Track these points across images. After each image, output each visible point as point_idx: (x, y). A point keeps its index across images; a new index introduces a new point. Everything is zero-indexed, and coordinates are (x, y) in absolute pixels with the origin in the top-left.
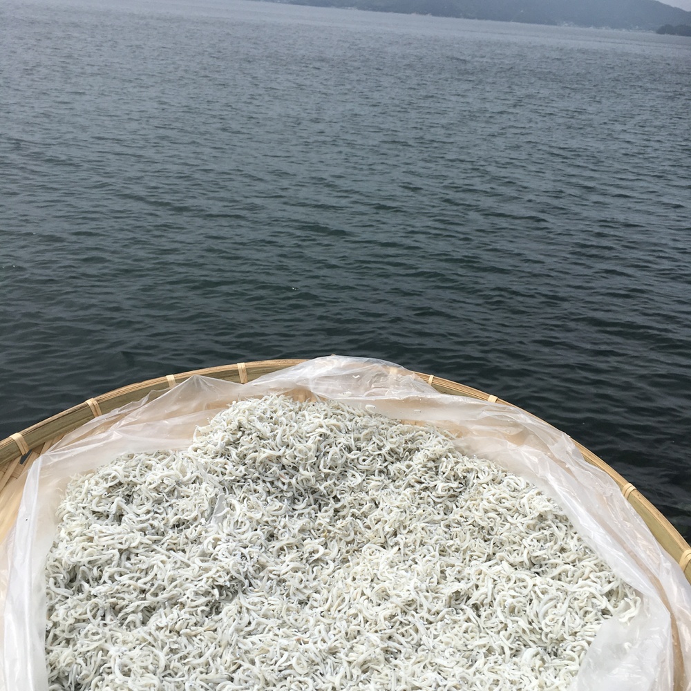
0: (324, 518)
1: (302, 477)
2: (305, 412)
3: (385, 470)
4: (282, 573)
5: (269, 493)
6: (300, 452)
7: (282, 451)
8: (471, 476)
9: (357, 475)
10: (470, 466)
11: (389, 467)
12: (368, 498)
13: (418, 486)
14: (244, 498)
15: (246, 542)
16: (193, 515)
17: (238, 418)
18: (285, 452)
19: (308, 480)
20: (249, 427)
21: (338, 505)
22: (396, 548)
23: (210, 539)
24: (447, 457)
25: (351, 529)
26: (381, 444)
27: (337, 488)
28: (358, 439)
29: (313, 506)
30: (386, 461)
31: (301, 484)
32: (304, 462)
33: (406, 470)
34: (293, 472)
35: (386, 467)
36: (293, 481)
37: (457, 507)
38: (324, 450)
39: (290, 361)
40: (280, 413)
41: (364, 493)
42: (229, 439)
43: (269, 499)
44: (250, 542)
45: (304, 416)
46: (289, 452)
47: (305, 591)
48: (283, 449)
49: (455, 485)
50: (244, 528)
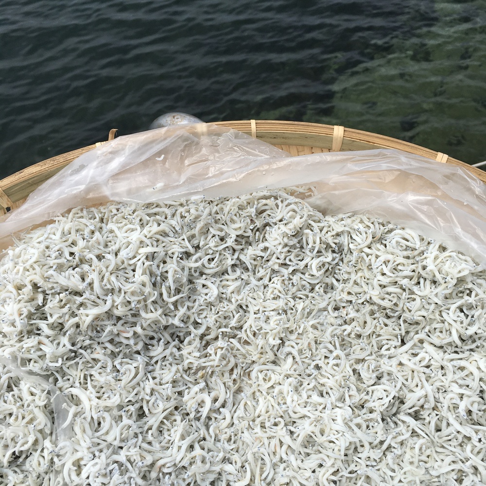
0: (190, 352)
1: (148, 322)
2: (111, 226)
3: (238, 262)
4: (177, 462)
5: (114, 355)
6: (133, 293)
7: (109, 303)
8: (345, 240)
9: (208, 283)
10: (338, 228)
11: (242, 257)
12: (233, 307)
13: (286, 272)
14: (85, 378)
15: (117, 443)
16: (31, 439)
17: (29, 279)
18: (114, 301)
19: (156, 322)
20: (50, 286)
21: (201, 330)
22: (290, 360)
23: (69, 465)
24: (309, 227)
25: (229, 355)
26: (222, 234)
27: (193, 310)
28: (193, 236)
29: (173, 343)
30: (234, 250)
31: (149, 329)
32: (143, 303)
33: (262, 254)
34: (134, 320)
35: (238, 259)
36: (138, 329)
37: (338, 280)
38: (158, 273)
39: (60, 159)
40: (81, 244)
41: (226, 303)
42: (30, 312)
43: (117, 362)
44: (122, 441)
45: (112, 232)
46: (119, 300)
47: (213, 468)
48: (109, 298)
49: (329, 257)
50: (105, 426)
